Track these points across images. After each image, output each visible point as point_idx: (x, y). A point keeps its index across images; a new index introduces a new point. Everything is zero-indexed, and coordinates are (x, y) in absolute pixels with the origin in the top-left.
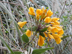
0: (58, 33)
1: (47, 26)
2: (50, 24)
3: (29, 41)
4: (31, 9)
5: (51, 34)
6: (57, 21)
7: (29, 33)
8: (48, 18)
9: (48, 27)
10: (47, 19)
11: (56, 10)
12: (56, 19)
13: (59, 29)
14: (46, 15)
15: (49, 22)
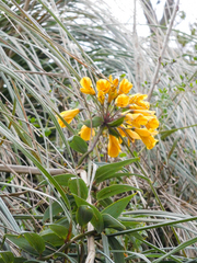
0: (148, 127)
1: (123, 114)
2: (129, 108)
3: (89, 149)
4: (85, 81)
5: (133, 130)
6: (142, 102)
7: (87, 133)
8: (123, 95)
9: (124, 117)
10: (121, 100)
11: (145, 79)
12: (141, 98)
13: (149, 118)
14: (118, 91)
15: (125, 105)
